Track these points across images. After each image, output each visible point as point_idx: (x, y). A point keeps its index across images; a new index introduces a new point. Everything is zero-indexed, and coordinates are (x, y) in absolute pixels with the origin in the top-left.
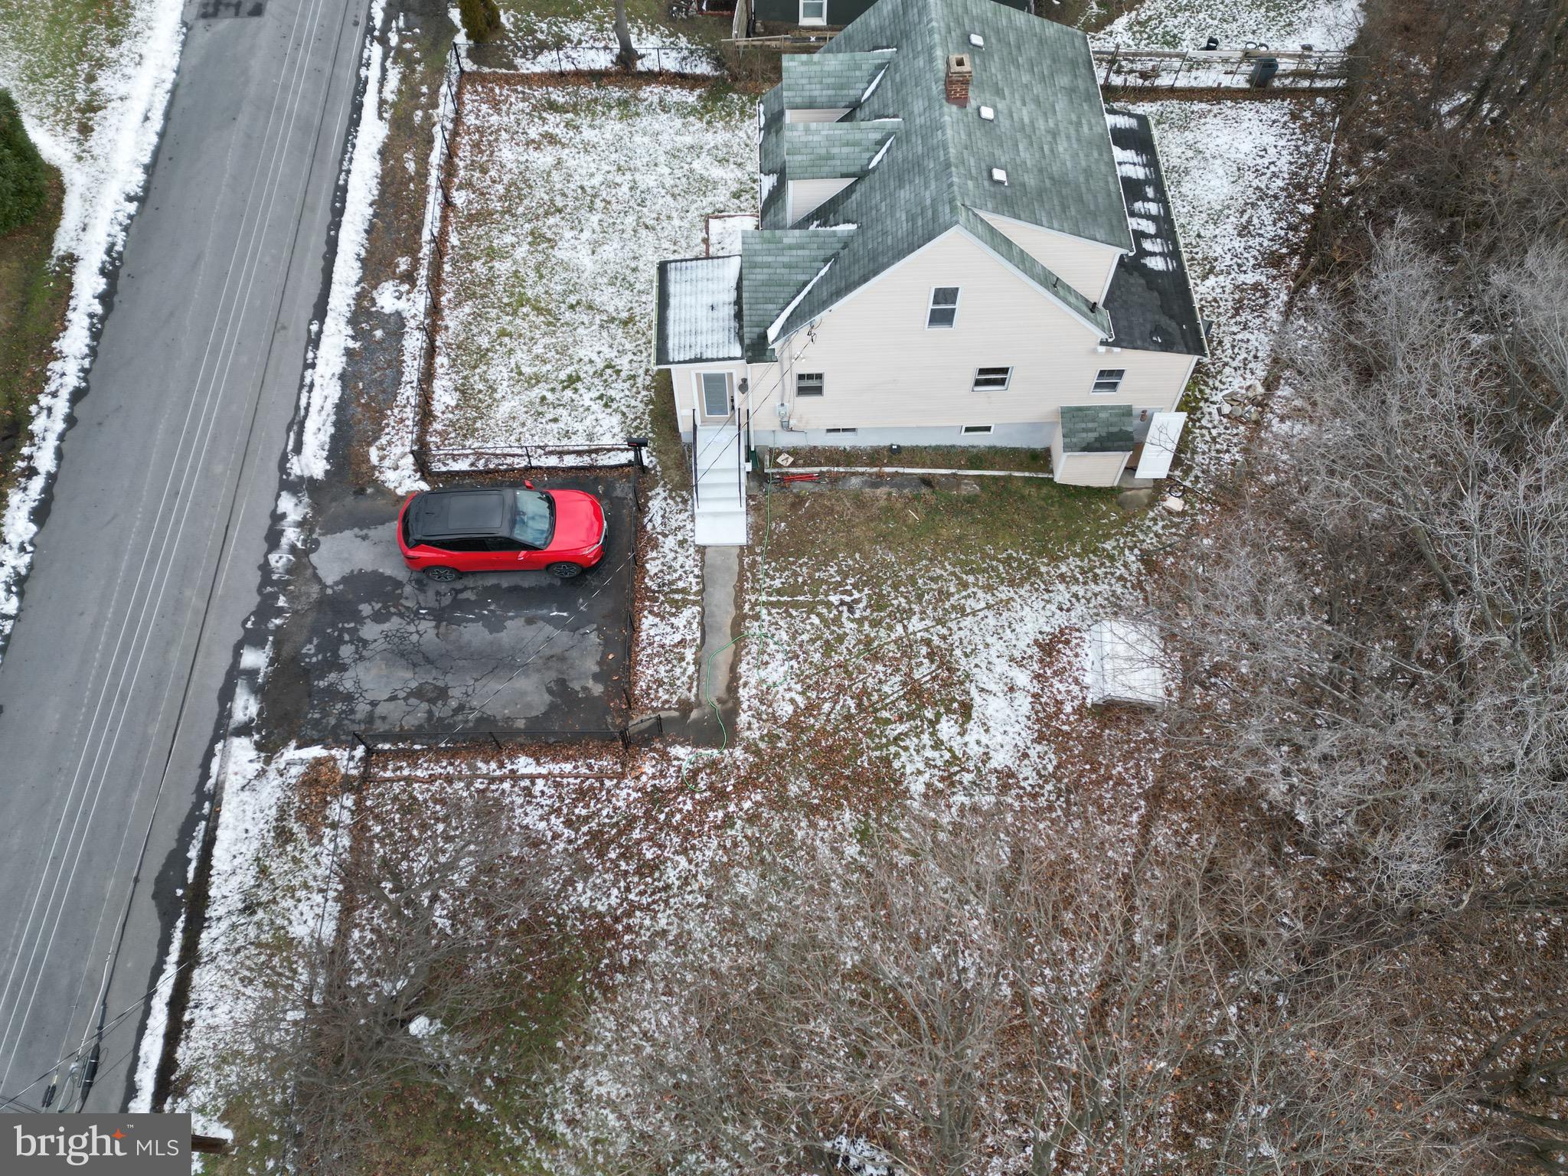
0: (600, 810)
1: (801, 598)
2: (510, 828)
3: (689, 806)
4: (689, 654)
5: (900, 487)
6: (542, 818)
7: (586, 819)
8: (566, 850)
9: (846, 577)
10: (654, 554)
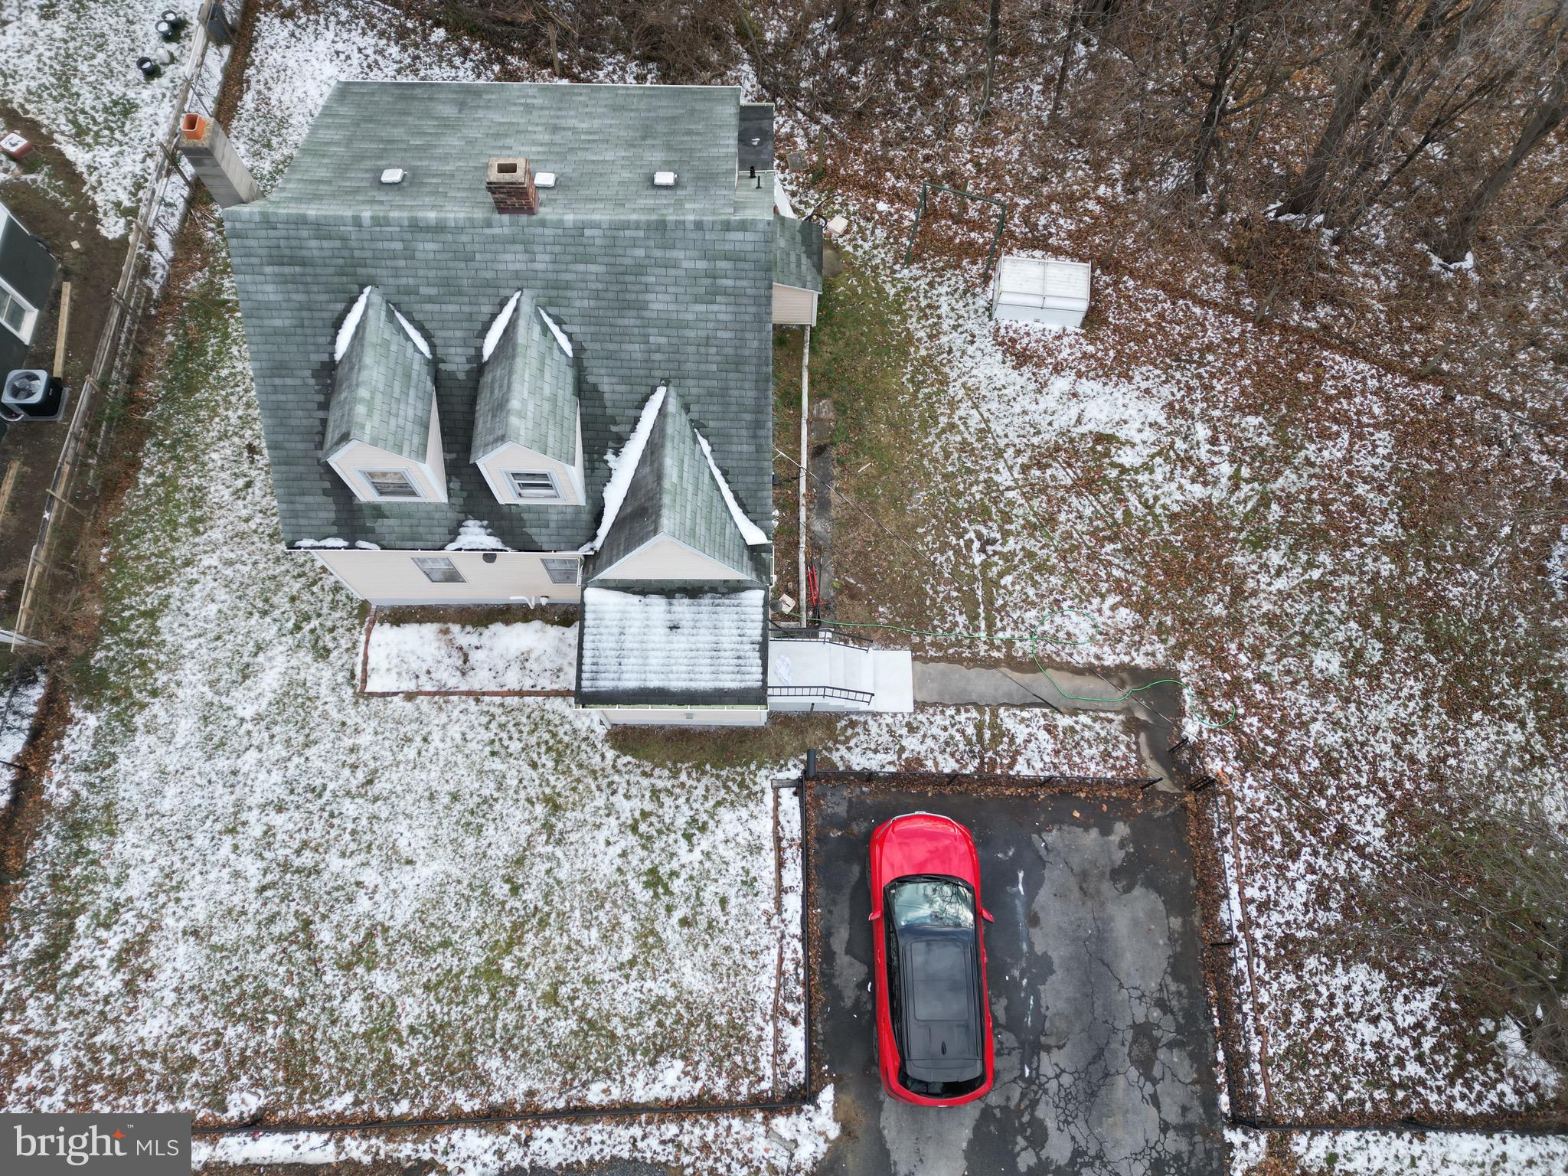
0: (1273, 820)
1: (979, 593)
2: (1310, 926)
3: (1254, 720)
4: (1064, 721)
5: (826, 478)
6: (1293, 888)
7: (1286, 835)
8: (1325, 857)
9: (948, 544)
10: (930, 763)
